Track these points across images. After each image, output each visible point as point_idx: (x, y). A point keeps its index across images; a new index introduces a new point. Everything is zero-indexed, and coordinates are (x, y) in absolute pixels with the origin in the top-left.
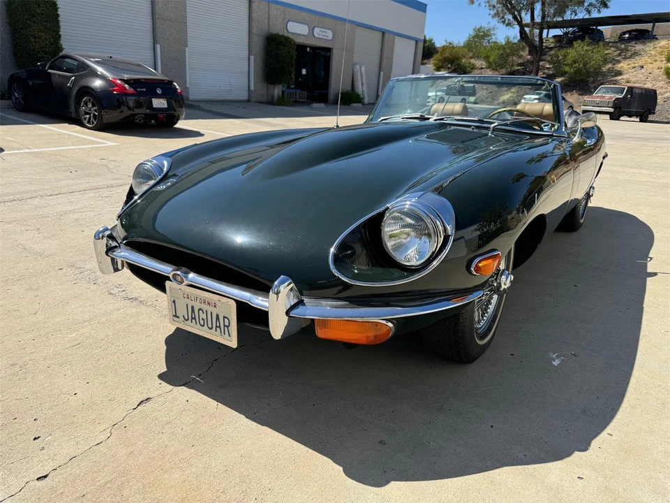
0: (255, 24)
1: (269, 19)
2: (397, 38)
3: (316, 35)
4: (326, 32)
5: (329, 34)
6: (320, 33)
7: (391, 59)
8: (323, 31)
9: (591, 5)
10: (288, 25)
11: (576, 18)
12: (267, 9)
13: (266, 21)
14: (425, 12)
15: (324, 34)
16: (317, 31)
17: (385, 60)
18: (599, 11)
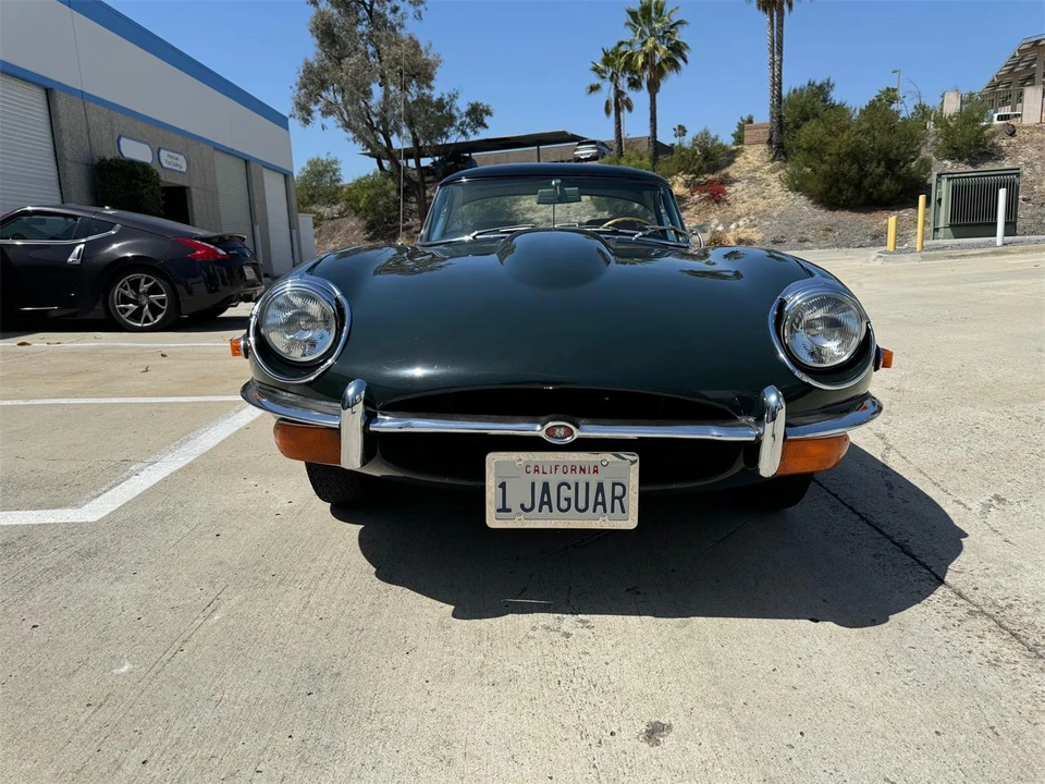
0: (66, 139)
1: (88, 130)
2: (265, 171)
3: (165, 165)
4: (177, 159)
5: (181, 164)
6: (170, 160)
7: (264, 202)
8: (172, 157)
9: (462, 124)
10: (121, 142)
11: (448, 142)
12: (83, 113)
13: (85, 136)
14: (287, 129)
15: (175, 162)
16: (164, 154)
17: (257, 207)
18: (475, 133)
